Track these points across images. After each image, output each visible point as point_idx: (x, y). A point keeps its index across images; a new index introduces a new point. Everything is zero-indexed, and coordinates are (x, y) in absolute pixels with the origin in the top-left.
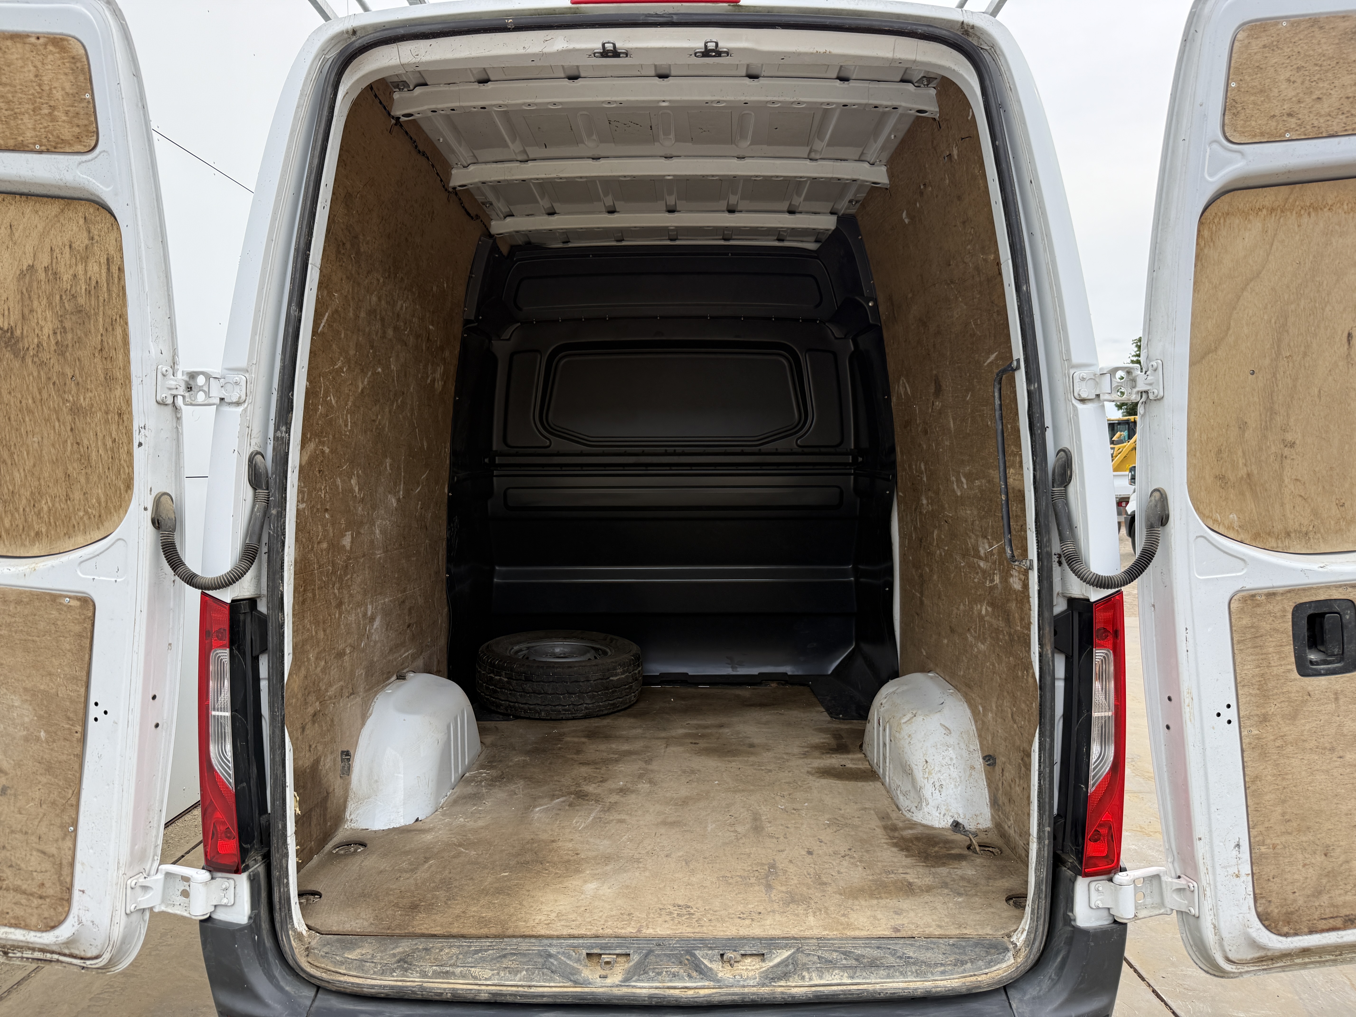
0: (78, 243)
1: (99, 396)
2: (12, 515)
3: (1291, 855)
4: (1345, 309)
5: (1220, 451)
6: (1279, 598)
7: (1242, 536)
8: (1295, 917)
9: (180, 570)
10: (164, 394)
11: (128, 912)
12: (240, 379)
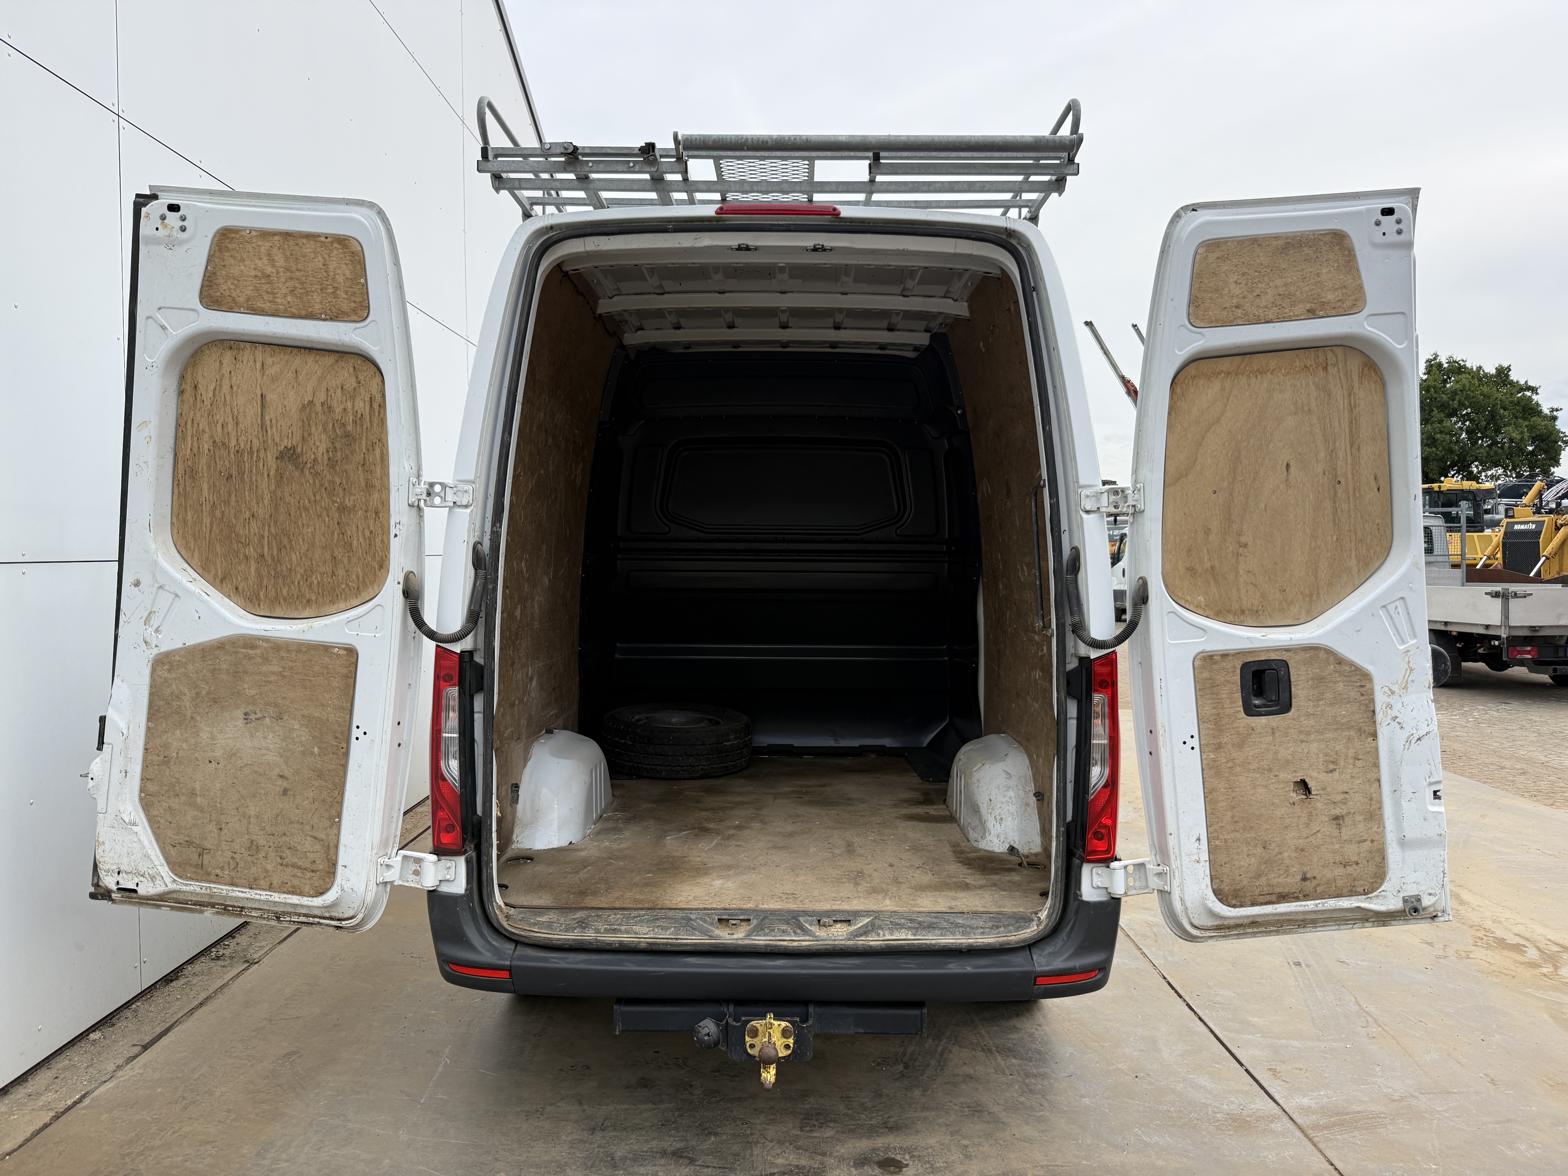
0: (348, 386)
1: (361, 499)
2: (289, 587)
3: (1238, 847)
4: (1284, 446)
5: (1190, 550)
6: (1230, 658)
7: (1208, 613)
8: (1241, 893)
9: (424, 628)
10: (413, 499)
11: (378, 882)
12: (469, 488)
